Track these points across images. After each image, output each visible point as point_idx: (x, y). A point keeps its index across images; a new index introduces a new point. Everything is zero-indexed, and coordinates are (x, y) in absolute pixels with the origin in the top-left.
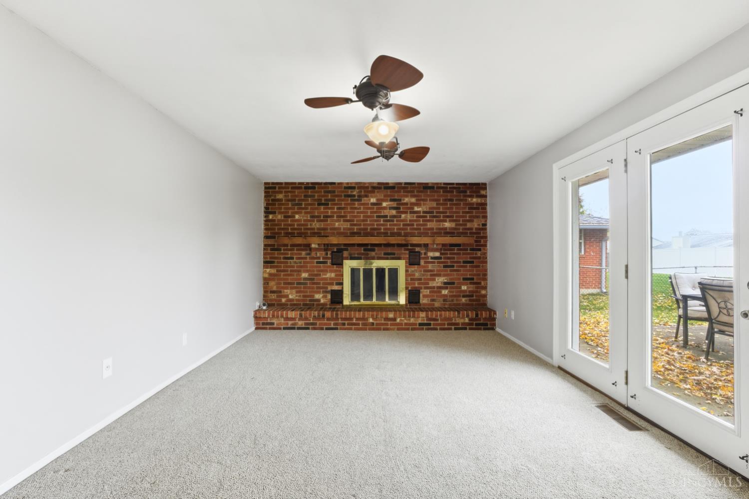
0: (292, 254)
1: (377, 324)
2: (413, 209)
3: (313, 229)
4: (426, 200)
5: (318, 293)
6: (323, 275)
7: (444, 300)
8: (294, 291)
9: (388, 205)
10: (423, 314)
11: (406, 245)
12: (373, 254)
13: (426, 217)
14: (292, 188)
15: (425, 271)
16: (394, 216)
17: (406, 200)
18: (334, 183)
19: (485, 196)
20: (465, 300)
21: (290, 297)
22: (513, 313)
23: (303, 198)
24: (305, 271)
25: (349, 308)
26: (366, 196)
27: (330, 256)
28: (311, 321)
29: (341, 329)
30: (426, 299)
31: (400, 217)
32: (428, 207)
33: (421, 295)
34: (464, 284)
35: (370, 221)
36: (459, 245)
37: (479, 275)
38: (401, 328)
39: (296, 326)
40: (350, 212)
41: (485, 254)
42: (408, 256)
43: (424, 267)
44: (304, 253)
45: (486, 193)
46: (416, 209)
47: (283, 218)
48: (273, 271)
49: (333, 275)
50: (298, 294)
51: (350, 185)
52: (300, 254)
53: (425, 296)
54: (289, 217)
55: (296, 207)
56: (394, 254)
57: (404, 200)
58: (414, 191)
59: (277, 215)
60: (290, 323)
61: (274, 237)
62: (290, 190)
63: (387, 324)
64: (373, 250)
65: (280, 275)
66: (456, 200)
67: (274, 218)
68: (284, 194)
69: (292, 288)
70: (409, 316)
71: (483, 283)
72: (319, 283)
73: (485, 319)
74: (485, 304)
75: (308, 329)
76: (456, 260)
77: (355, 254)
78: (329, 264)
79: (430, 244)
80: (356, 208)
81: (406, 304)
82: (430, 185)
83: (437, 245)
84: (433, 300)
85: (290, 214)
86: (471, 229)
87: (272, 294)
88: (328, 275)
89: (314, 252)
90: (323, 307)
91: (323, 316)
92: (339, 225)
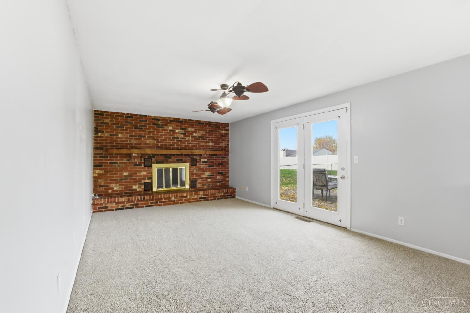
0: (116, 160)
1: (177, 200)
2: (193, 134)
3: (132, 144)
4: (200, 130)
5: (136, 185)
6: (139, 173)
7: (209, 185)
8: (118, 185)
9: (180, 131)
10: (202, 193)
11: (189, 155)
12: (170, 160)
13: (200, 139)
14: (116, 116)
15: (199, 169)
16: (182, 138)
17: (189, 129)
18: (146, 116)
19: (228, 130)
20: (219, 184)
21: (115, 189)
22: (247, 188)
23: (124, 123)
24: (126, 171)
25: (157, 193)
26: (166, 125)
27: (144, 161)
28: (136, 203)
29: (155, 205)
30: (200, 184)
31: (186, 139)
32: (201, 134)
33: (197, 183)
34: (218, 175)
35: (169, 140)
36: (216, 155)
37: (225, 170)
38: (191, 201)
39: (125, 207)
40: (156, 135)
41: (228, 159)
42: (190, 161)
43: (198, 167)
44: (125, 159)
45: (229, 128)
46: (194, 135)
47: (109, 136)
48: (102, 172)
49: (145, 173)
50: (121, 187)
51: (156, 118)
52: (123, 160)
53: (199, 183)
54: (114, 135)
55: (119, 129)
56: (182, 160)
57: (188, 129)
58: (193, 124)
59: (104, 133)
60: (121, 205)
61: (102, 149)
62: (115, 117)
63: (182, 200)
64: (171, 158)
65: (107, 175)
66: (215, 131)
67: (102, 135)
68: (110, 120)
69: (116, 183)
70: (195, 194)
71: (227, 175)
72: (136, 179)
73: (231, 193)
74: (228, 185)
75: (133, 208)
76: (214, 163)
77: (159, 160)
78: (142, 166)
79: (204, 154)
80: (160, 132)
81: (189, 188)
82: (202, 122)
83: (207, 155)
84: (203, 185)
85: (115, 133)
86: (222, 147)
87: (101, 188)
88: (142, 173)
89: (133, 159)
90: (139, 194)
91: (144, 198)
92: (149, 142)
